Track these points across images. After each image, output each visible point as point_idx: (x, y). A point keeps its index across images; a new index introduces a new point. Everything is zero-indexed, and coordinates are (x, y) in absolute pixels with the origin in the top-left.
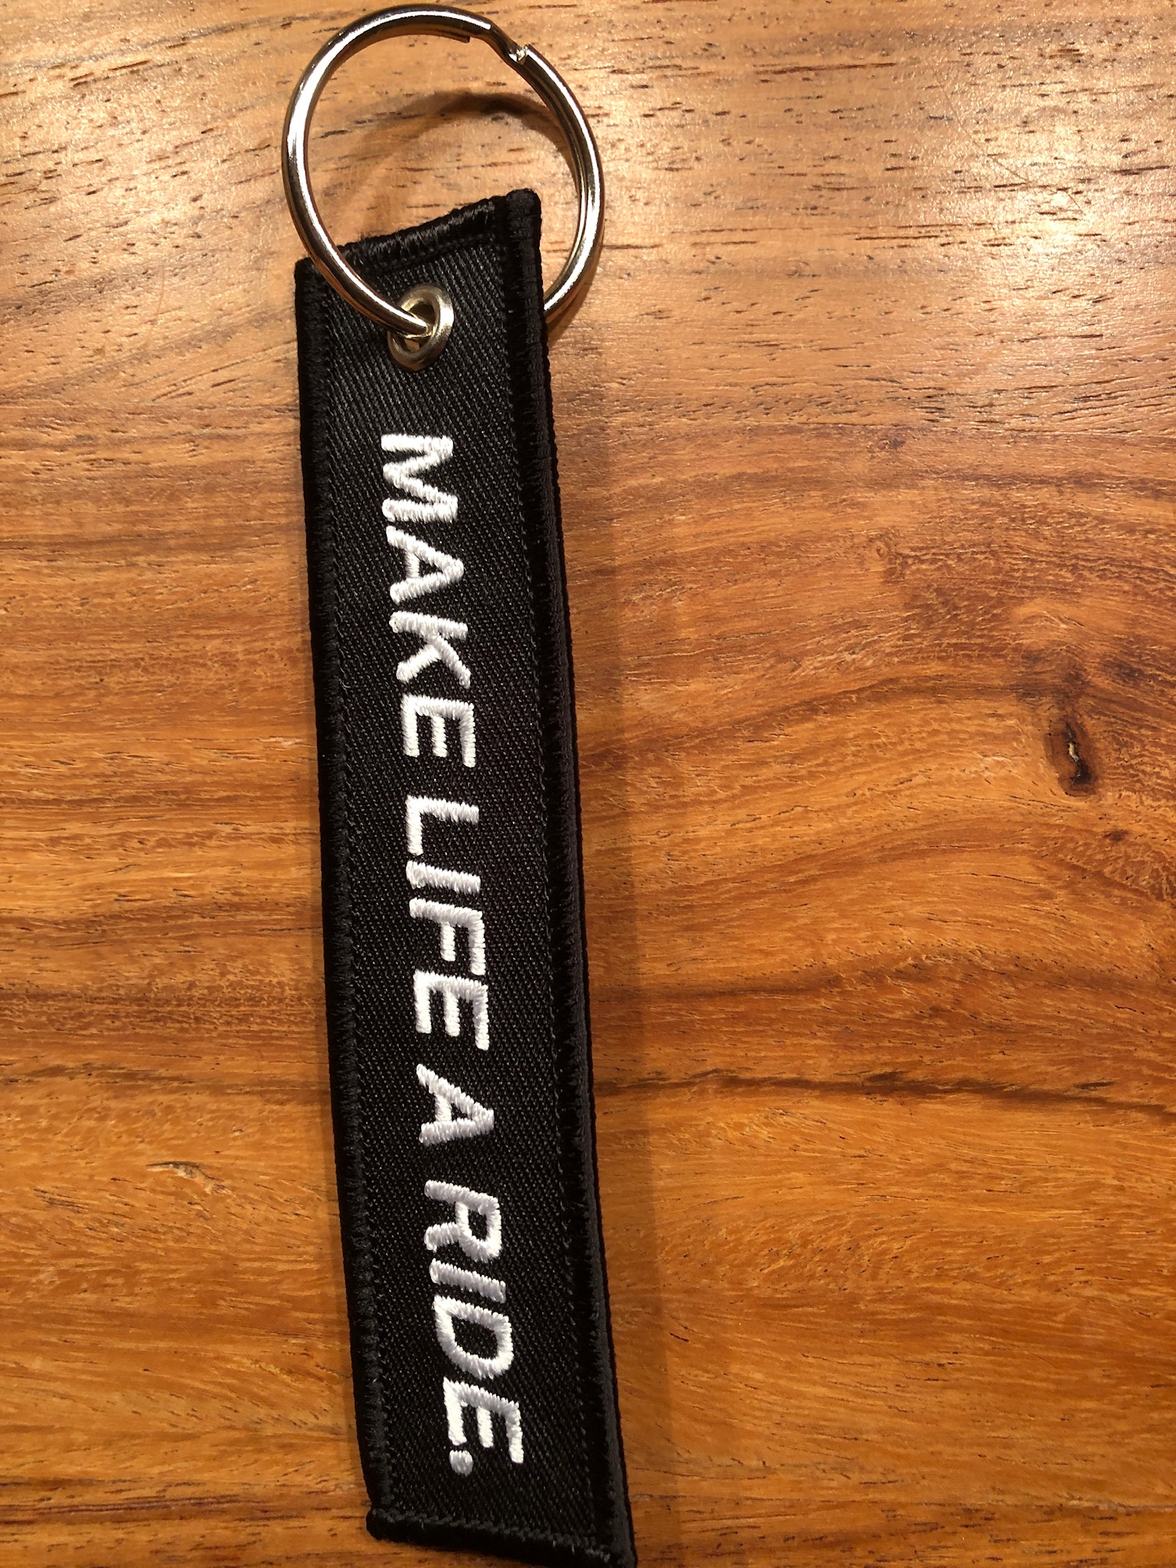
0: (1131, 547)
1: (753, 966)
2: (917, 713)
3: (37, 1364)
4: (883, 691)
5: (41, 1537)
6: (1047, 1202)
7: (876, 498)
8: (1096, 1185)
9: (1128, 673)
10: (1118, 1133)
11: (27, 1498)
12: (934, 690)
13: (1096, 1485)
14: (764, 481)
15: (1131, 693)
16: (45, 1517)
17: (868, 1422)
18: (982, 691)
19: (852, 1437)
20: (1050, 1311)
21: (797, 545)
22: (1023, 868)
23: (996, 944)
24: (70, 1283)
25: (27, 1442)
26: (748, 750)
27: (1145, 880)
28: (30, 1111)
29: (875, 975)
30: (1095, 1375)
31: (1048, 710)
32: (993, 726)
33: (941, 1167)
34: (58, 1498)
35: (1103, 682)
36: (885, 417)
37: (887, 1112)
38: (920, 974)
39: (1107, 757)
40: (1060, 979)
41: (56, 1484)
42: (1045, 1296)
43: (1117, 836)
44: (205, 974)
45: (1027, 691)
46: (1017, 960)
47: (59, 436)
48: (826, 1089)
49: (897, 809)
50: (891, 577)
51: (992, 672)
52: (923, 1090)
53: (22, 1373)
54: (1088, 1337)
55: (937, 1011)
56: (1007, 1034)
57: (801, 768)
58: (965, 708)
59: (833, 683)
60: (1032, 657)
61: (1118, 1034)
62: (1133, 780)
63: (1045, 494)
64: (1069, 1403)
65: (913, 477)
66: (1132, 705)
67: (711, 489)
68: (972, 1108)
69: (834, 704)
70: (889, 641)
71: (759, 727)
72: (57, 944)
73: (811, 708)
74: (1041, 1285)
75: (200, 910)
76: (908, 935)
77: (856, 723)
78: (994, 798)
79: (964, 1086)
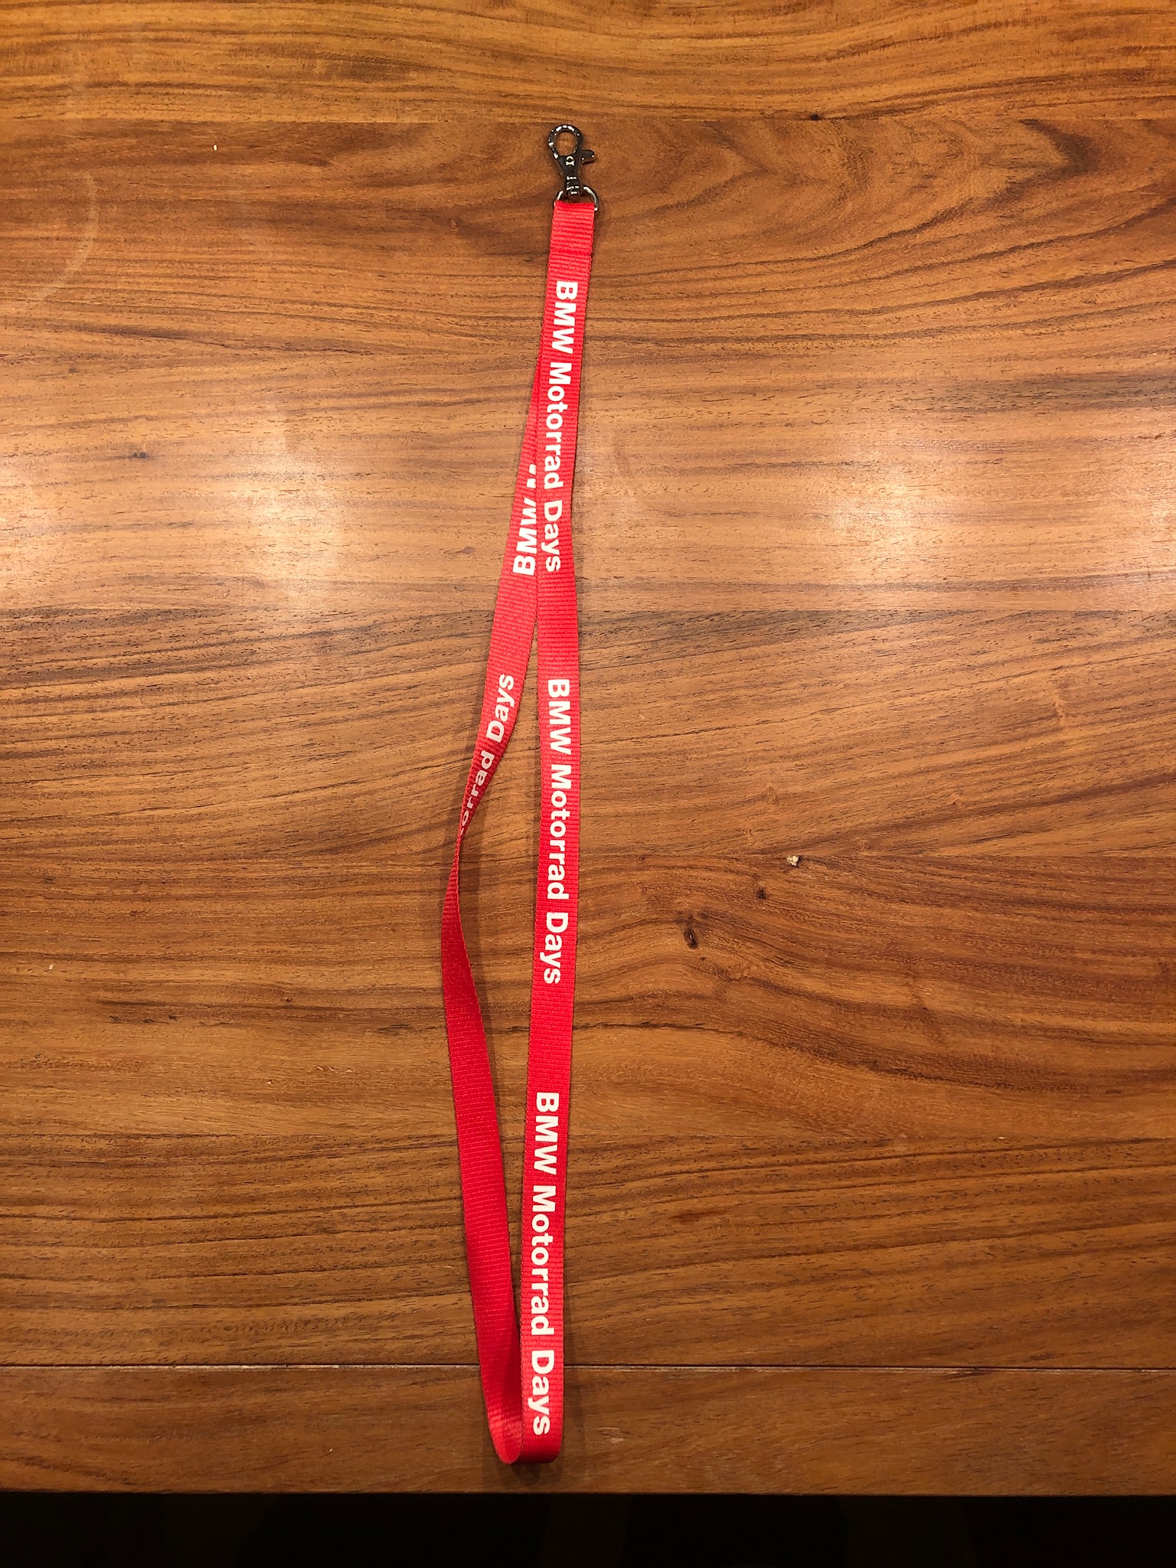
0: (705, 884)
1: (611, 995)
2: (651, 928)
3: (429, 1105)
4: (642, 923)
5: (431, 1151)
6: (688, 1055)
7: (639, 873)
8: (702, 1051)
9: (704, 916)
10: (706, 1036)
11: (426, 1141)
12: (655, 922)
13: (704, 1130)
14: (610, 869)
15: (705, 921)
16: (432, 1145)
17: (644, 1115)
18: (667, 922)
19: (640, 1118)
20: (691, 1084)
21: (619, 886)
22: (679, 967)
23: (674, 988)
24: (437, 1083)
25: (426, 1126)
26: (608, 939)
27: (711, 970)
28: (426, 1038)
29: (642, 997)
30: (703, 1101)
31: (684, 927)
32: (671, 931)
33: (661, 1047)
34: (435, 1140)
35: (699, 919)
36: (641, 852)
37: (646, 1032)
38: (654, 996)
39: (700, 939)
40: (690, 997)
41: (435, 1136)
42: (690, 1080)
43: (703, 959)
45: (678, 922)
46: (678, 991)
47: (430, 863)
48: (630, 1026)
49: (646, 953)
50: (643, 893)
51: (670, 917)
52: (655, 1026)
53: (425, 1107)
54: (701, 1091)
55: (658, 1006)
56: (676, 1011)
57: (622, 943)
58: (663, 926)
59: (630, 921)
60: (680, 913)
61: (705, 1011)
62: (707, 944)
63: (681, 871)
64: (696, 1108)
65: (648, 868)
66: (706, 925)
67: (597, 872)
68: (668, 1030)
69: (630, 926)
70: (644, 909)
71: (611, 932)
72: (432, 994)
73: (624, 928)
74: (688, 1077)
76: (650, 986)
77: (636, 931)
78: (672, 949)
79: (665, 1025)
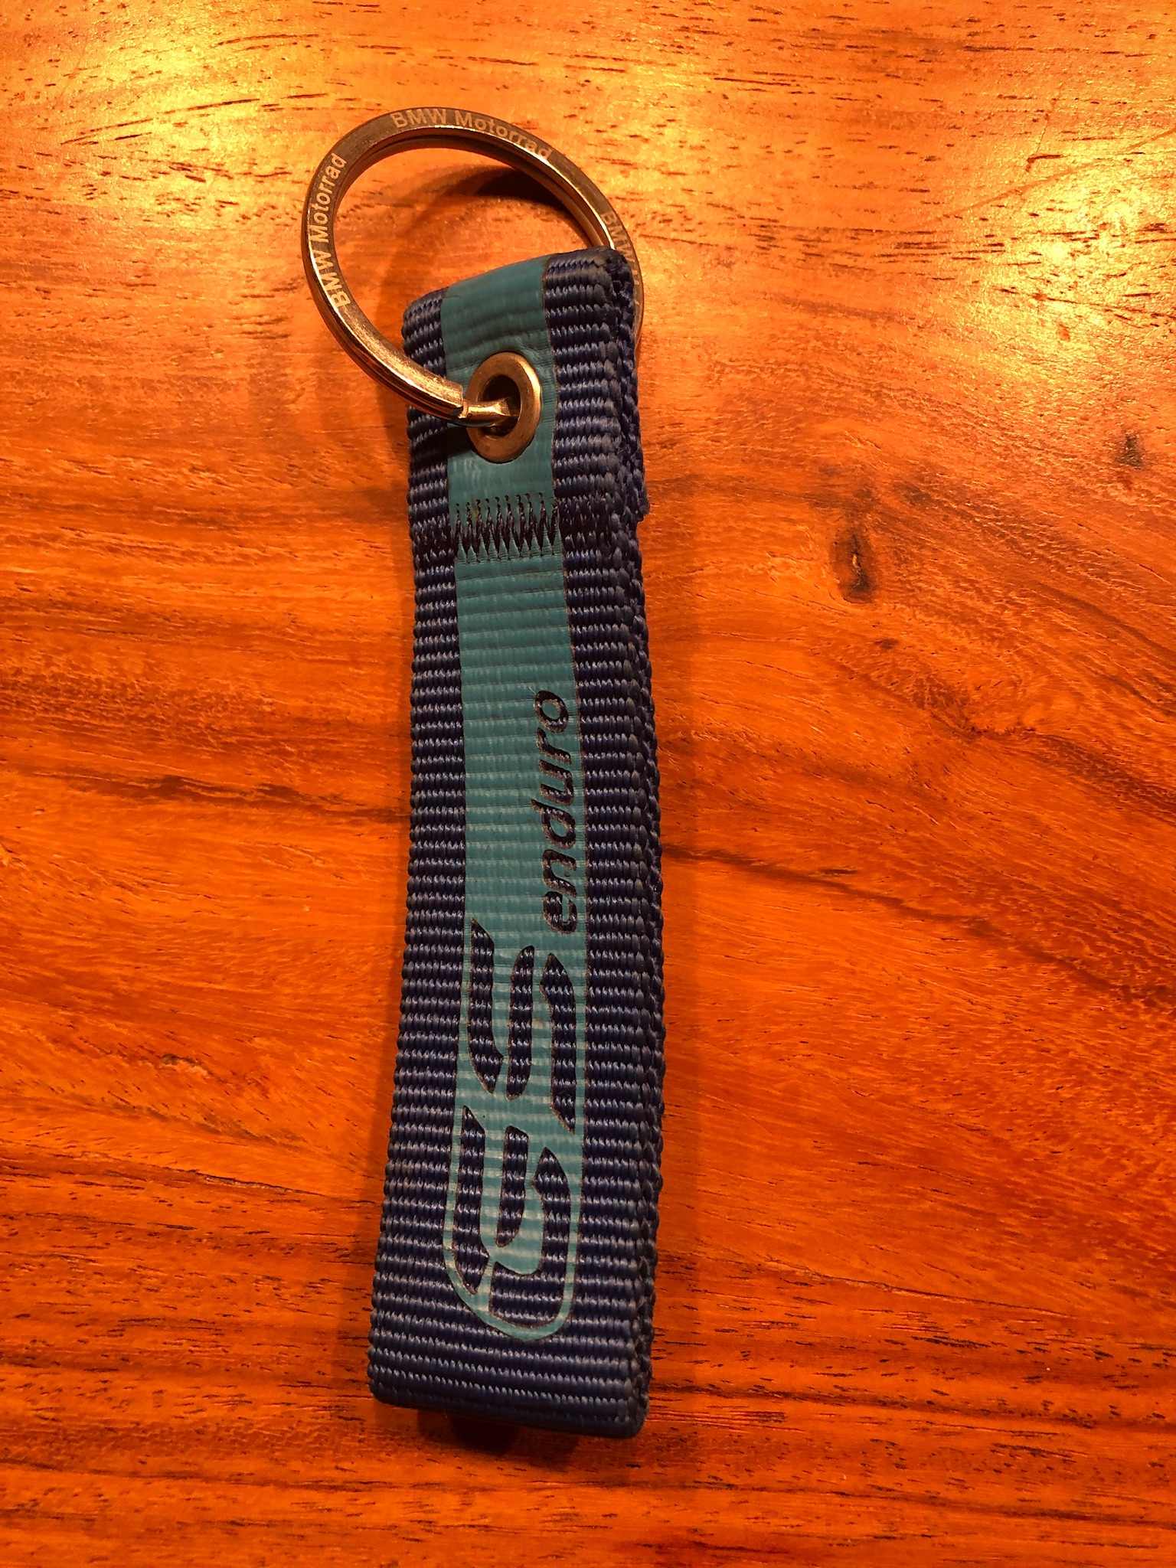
2: (716, 509)
4: (688, 485)
6: (781, 975)
8: (829, 966)
9: (918, 498)
10: (854, 918)
12: (735, 490)
13: (793, 1249)
15: (914, 514)
18: (776, 496)
20: (771, 1079)
22: (795, 663)
23: (761, 729)
27: (909, 689)
30: (807, 1144)
31: (837, 522)
32: (785, 530)
33: (685, 928)
35: (891, 502)
39: (886, 572)
40: (817, 769)
42: (769, 1064)
43: (887, 644)
44: (32, 663)
45: (820, 500)
46: (778, 746)
49: (686, 595)
50: (708, 382)
51: (789, 480)
54: (806, 1108)
55: (698, 783)
56: (761, 813)
58: (760, 510)
60: (828, 471)
61: (866, 826)
62: (909, 594)
63: (859, 325)
64: (778, 1168)
66: (916, 526)
68: (720, 876)
74: (766, 1052)
75: (37, 604)
76: (681, 710)
77: (659, 512)
78: (777, 595)
79: (713, 855)
